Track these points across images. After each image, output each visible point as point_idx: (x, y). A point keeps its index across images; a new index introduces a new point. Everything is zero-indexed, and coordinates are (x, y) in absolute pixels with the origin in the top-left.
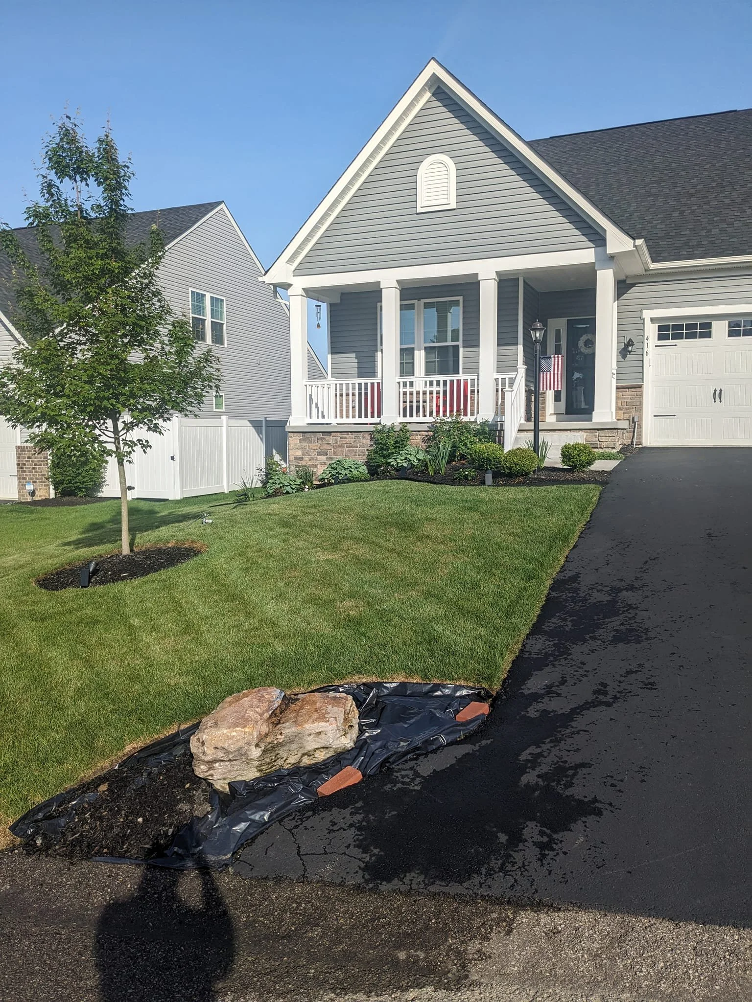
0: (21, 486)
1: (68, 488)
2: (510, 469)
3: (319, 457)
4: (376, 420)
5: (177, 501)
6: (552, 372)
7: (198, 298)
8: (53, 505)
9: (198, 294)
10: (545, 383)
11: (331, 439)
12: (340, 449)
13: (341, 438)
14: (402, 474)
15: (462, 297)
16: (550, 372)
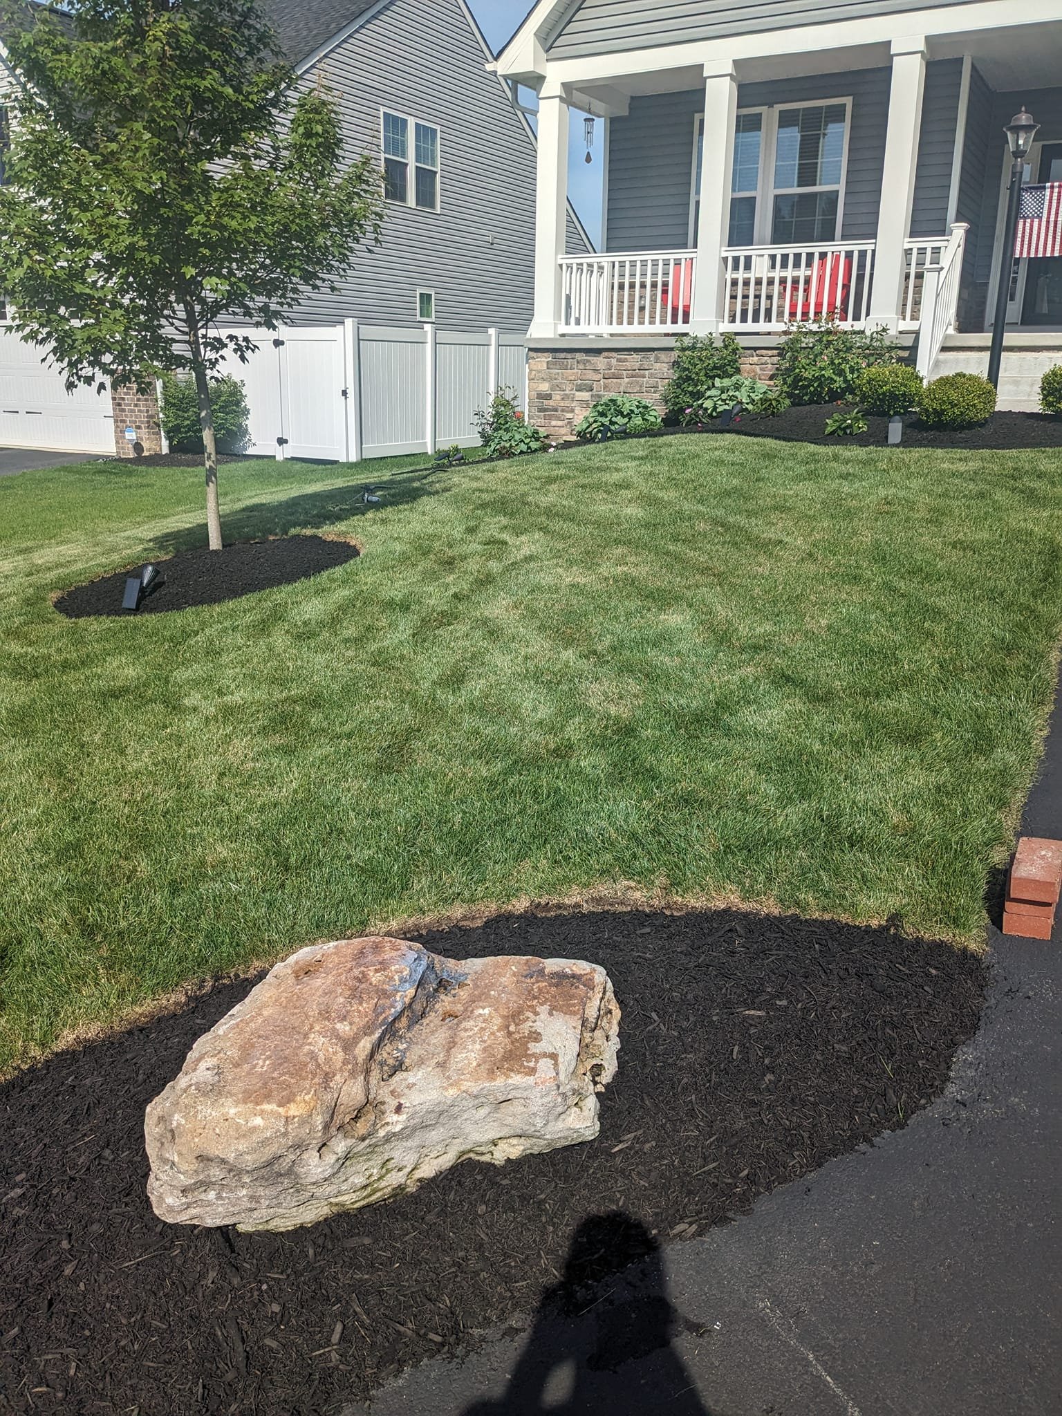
0: (120, 433)
1: (186, 438)
2: (939, 413)
3: (577, 393)
4: (680, 328)
5: (352, 464)
6: (1044, 219)
7: (395, 125)
8: (163, 465)
9: (395, 118)
10: (1026, 242)
11: (600, 362)
12: (615, 380)
13: (619, 360)
14: (723, 423)
15: (851, 98)
16: (1040, 218)
